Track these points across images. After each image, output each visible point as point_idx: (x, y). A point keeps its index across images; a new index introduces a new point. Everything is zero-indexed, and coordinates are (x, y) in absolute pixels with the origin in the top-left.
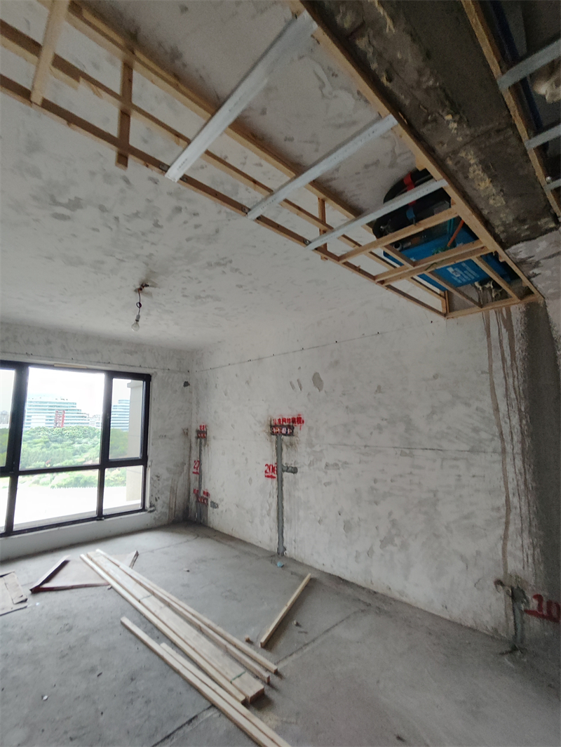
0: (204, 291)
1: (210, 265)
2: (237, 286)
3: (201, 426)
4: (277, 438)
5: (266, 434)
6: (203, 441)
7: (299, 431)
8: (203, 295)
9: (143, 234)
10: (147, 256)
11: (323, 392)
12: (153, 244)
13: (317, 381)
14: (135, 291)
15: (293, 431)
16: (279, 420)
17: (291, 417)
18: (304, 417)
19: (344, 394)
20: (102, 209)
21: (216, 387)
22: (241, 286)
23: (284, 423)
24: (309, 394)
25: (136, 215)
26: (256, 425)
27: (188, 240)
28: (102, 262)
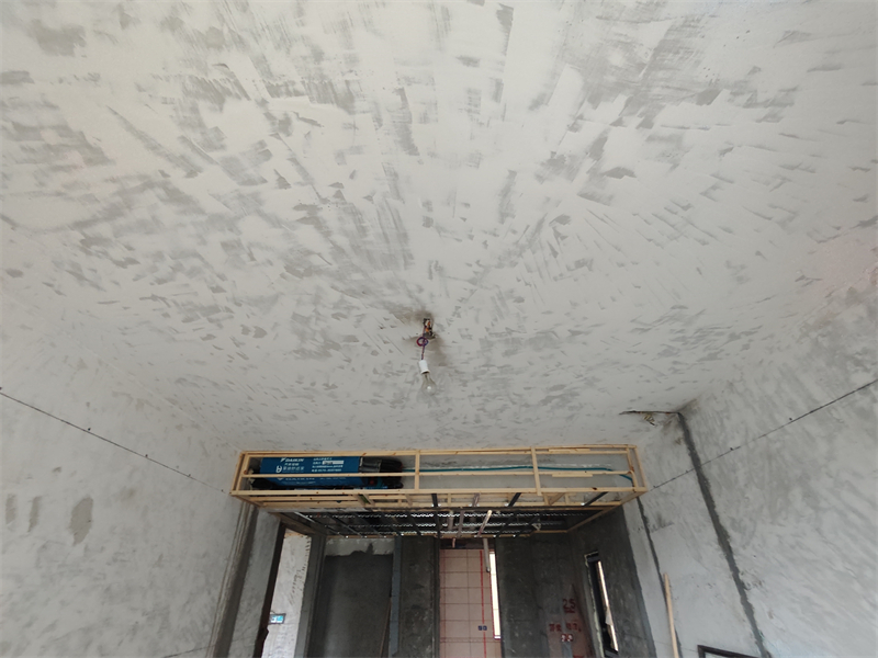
13: (81, 518)
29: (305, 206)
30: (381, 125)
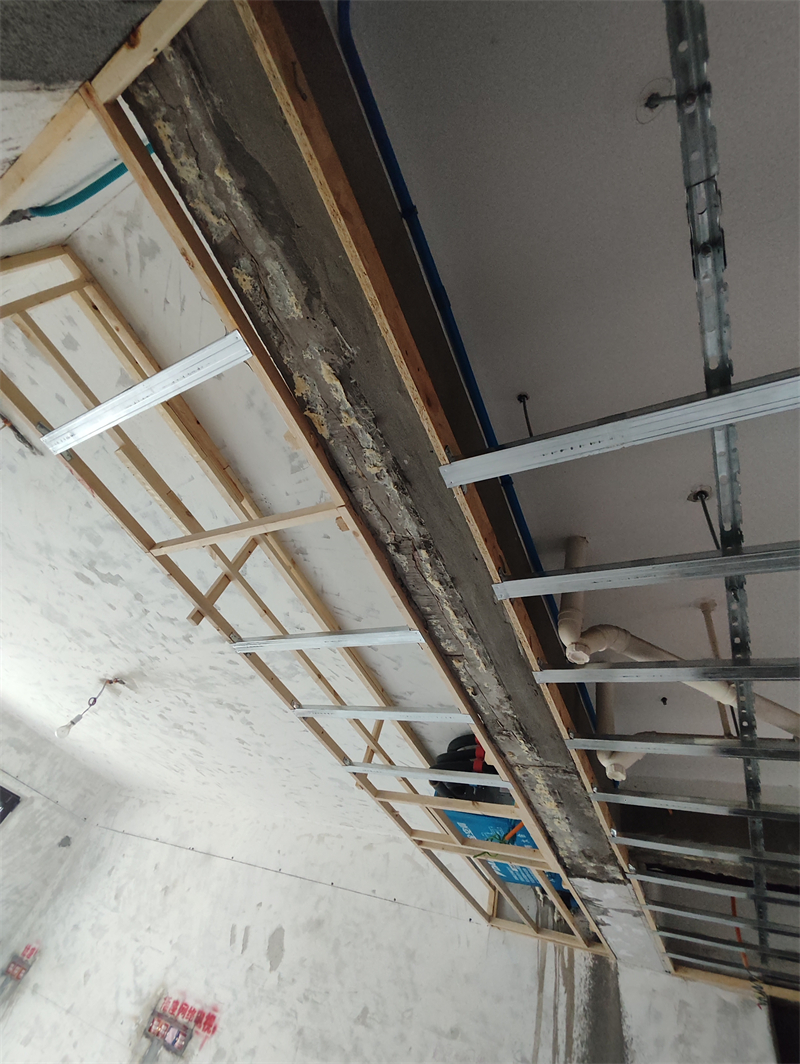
0: (192, 724)
1: (220, 702)
2: (238, 739)
3: (27, 948)
4: (150, 1047)
5: (134, 1028)
6: (10, 985)
7: (196, 1052)
8: (187, 727)
9: (164, 638)
10: (149, 657)
11: (274, 975)
12: (167, 650)
13: (275, 946)
14: (102, 680)
15: (186, 1045)
16: (176, 1003)
17: (198, 1007)
18: (221, 1021)
19: (306, 998)
20: (138, 597)
21: (110, 873)
22: (243, 742)
23: (180, 1017)
24: (251, 968)
25: (172, 620)
26: (128, 994)
27: (211, 668)
28: (89, 635)
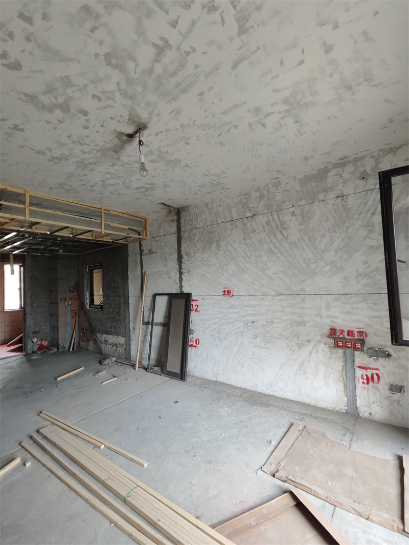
29: (167, 42)
30: (239, 50)
